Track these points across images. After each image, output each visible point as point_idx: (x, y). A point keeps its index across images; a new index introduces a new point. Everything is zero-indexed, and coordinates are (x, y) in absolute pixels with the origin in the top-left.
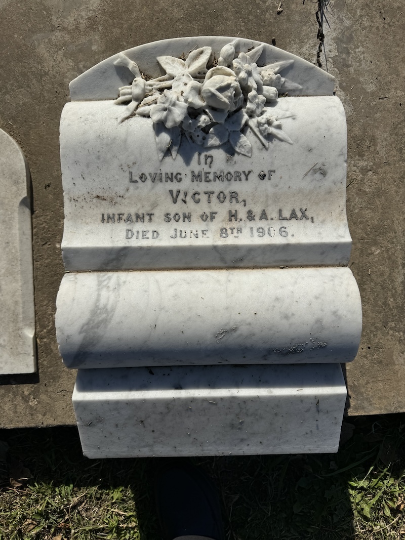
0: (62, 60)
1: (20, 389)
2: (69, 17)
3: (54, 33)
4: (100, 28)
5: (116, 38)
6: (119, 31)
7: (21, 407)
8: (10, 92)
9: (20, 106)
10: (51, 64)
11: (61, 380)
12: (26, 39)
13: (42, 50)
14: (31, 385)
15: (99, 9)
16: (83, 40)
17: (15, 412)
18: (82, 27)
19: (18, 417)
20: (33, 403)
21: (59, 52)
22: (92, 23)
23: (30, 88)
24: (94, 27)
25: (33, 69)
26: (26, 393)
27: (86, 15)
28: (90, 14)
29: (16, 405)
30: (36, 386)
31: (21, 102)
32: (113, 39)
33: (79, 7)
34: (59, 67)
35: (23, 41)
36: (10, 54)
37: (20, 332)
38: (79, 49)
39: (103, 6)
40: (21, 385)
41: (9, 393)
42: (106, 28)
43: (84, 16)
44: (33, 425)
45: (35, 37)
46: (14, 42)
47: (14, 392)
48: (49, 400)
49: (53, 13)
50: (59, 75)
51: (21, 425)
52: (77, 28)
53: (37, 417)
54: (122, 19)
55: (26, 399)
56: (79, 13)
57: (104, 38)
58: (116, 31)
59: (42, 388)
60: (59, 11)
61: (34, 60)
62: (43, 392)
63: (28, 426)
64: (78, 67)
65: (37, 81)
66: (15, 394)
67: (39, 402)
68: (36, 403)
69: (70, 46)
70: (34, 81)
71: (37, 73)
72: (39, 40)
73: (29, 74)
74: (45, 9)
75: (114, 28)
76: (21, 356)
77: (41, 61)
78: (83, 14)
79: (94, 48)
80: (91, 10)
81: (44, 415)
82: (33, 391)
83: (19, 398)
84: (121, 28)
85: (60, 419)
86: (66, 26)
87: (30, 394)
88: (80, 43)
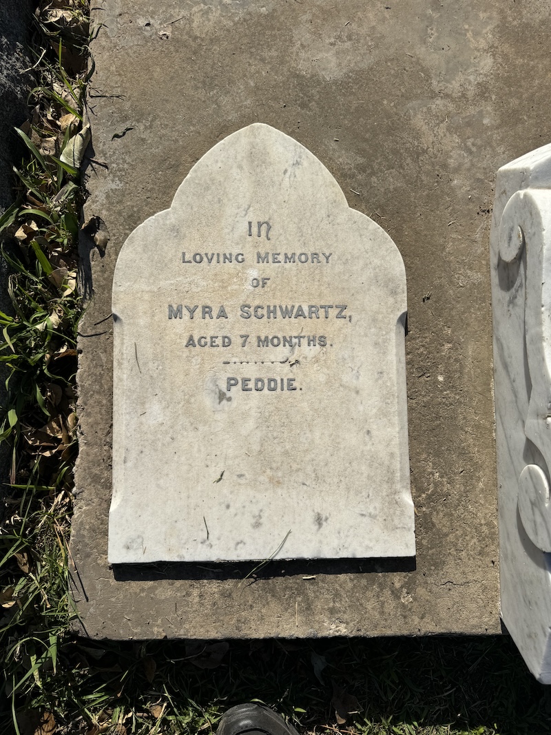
0: (445, 136)
1: (389, 580)
2: (454, 82)
3: (434, 100)
4: (494, 97)
5: (513, 111)
6: (517, 102)
7: (390, 606)
8: (377, 173)
9: (390, 192)
10: (431, 139)
11: (446, 568)
12: (398, 107)
13: (419, 122)
14: (404, 574)
15: (492, 74)
16: (472, 111)
17: (382, 613)
18: (470, 94)
19: (386, 620)
20: (406, 599)
21: (441, 125)
22: (483, 91)
23: (404, 169)
24: (486, 95)
25: (408, 145)
26: (397, 585)
27: (475, 80)
28: (480, 79)
29: (383, 603)
30: (410, 575)
31: (391, 187)
32: (510, 111)
33: (465, 70)
34: (441, 143)
35: (395, 109)
36: (378, 125)
37: (397, 497)
38: (467, 122)
39: (497, 70)
40: (390, 574)
41: (374, 585)
42: (501, 98)
43: (473, 81)
44: (405, 633)
45: (410, 105)
46: (382, 109)
47: (380, 584)
48: (429, 596)
49: (433, 75)
50: (442, 154)
51: (389, 633)
52: (464, 95)
53: (413, 620)
54: (521, 86)
55: (396, 594)
56: (466, 77)
57: (498, 109)
58: (514, 102)
59: (420, 578)
60: (440, 73)
61: (409, 134)
62: (420, 585)
63: (399, 634)
64: (465, 144)
65: (413, 160)
66: (382, 586)
67: (415, 599)
68: (411, 599)
69: (455, 118)
70: (409, 160)
71: (413, 150)
72: (415, 109)
73: (402, 151)
74: (423, 70)
75: (511, 98)
76: (398, 531)
77: (417, 135)
78: (472, 78)
79: (486, 121)
80: (481, 74)
81: (422, 618)
82: (406, 583)
83: (387, 592)
84: (520, 98)
85: (444, 624)
86: (450, 93)
87: (402, 587)
88: (468, 114)
